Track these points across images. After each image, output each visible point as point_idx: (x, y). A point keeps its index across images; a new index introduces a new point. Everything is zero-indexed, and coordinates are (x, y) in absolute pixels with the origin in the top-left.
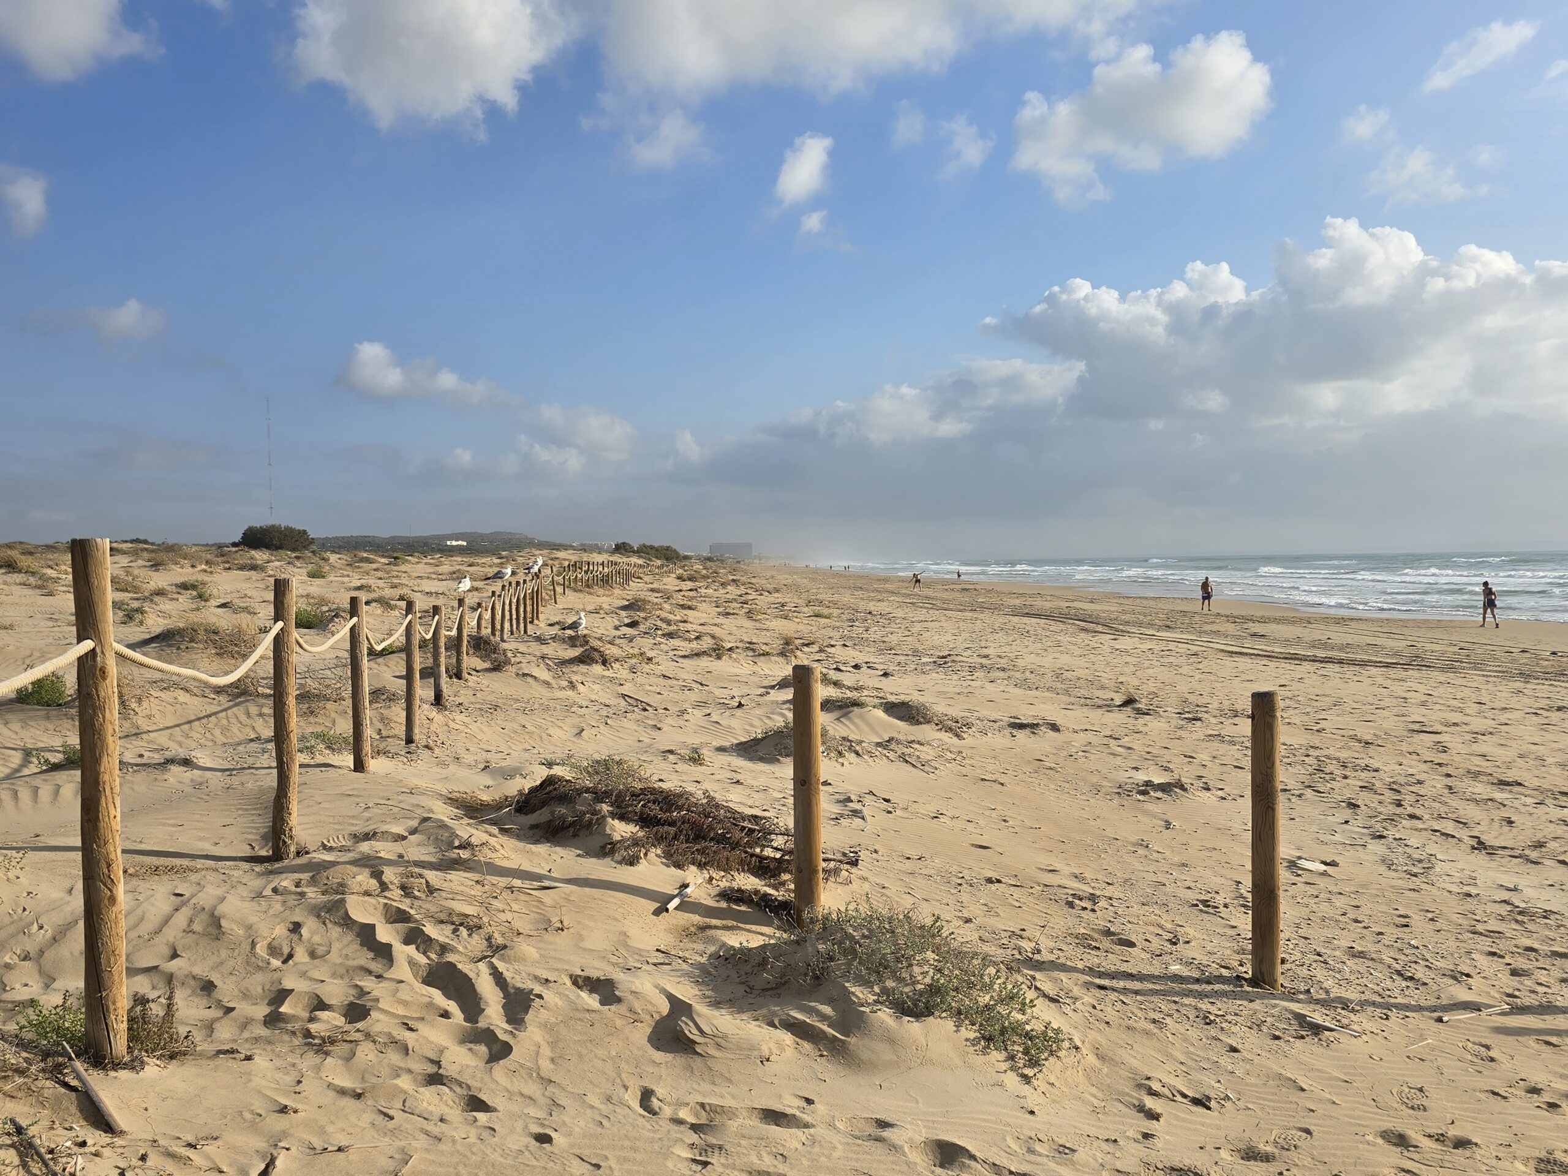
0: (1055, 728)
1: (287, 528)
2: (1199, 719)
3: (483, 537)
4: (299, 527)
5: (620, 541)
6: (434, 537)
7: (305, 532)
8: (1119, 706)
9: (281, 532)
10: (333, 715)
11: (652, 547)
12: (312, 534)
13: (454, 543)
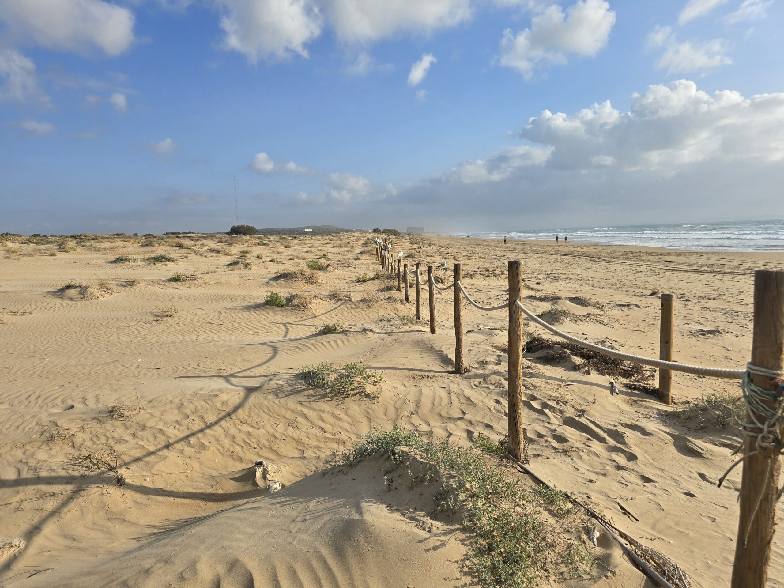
0: (637, 306)
1: (247, 226)
2: (690, 301)
3: (318, 228)
4: (252, 225)
5: (376, 228)
6: (299, 228)
7: (254, 227)
8: (650, 295)
9: (245, 228)
10: (377, 308)
11: (389, 230)
12: (257, 228)
13: (308, 230)
